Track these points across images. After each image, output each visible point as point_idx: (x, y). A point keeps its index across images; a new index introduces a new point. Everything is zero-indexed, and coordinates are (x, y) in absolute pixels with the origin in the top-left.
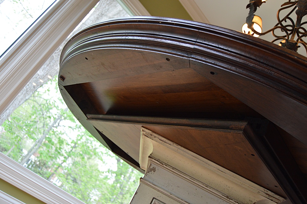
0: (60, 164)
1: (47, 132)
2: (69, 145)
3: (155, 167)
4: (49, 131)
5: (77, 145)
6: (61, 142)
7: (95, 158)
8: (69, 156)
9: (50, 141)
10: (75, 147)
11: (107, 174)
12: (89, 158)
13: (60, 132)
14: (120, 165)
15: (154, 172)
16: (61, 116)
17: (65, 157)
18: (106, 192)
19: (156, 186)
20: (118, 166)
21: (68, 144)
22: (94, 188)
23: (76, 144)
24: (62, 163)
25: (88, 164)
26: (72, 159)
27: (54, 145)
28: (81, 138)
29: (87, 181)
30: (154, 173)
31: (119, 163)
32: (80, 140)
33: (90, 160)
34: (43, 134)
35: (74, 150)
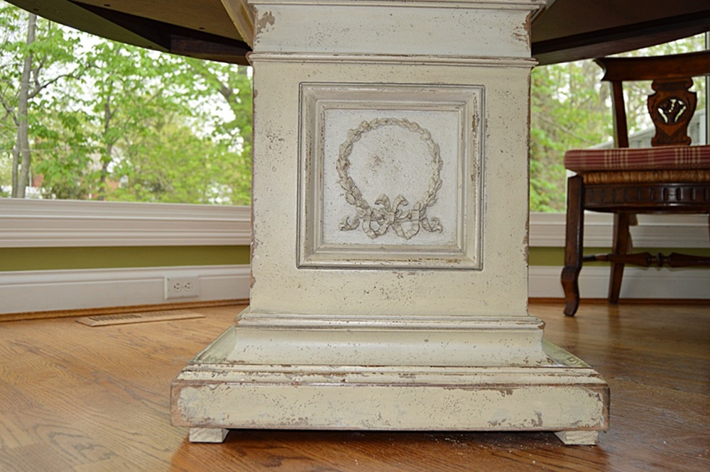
0: (102, 171)
1: (23, 116)
2: (93, 118)
3: (269, 13)
4: (25, 112)
5: (112, 110)
6: (71, 121)
7: (171, 118)
8: (110, 145)
9: (44, 133)
10: (109, 116)
11: (219, 137)
12: (159, 126)
13: (52, 100)
14: (236, 101)
15: (272, 23)
16: (29, 60)
17: (102, 151)
18: (237, 175)
19: (291, 53)
20: (232, 108)
21: (89, 119)
22: (207, 181)
23: (106, 107)
24: (105, 167)
25: (163, 139)
26: (122, 146)
27: (61, 136)
28: (111, 88)
29: (182, 172)
30: (273, 26)
31: (231, 98)
32: (109, 93)
33: (165, 128)
34: (18, 125)
35: (112, 124)
